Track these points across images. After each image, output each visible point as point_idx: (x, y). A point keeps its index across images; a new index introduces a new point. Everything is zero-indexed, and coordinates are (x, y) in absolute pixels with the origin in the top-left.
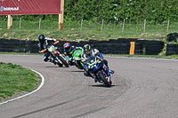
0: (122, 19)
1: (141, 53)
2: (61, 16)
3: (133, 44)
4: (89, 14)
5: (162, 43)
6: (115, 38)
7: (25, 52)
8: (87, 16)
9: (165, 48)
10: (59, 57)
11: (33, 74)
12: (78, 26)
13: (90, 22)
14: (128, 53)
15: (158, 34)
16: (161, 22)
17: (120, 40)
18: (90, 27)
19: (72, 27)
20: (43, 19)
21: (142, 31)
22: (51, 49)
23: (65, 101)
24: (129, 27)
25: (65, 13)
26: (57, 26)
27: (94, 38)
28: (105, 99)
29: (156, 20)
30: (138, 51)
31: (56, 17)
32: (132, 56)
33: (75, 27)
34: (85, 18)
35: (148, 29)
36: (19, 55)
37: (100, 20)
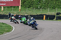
0: (41, 8)
1: (48, 19)
2: (20, 7)
3: (45, 16)
4: (30, 6)
5: (55, 16)
6: (39, 14)
7: (8, 19)
8: (29, 7)
9: (56, 18)
10: (15, 20)
11: (10, 26)
12: (26, 10)
13: (30, 9)
14: (43, 19)
15: (53, 13)
16: (54, 9)
17: (40, 15)
18: (30, 10)
19: (24, 10)
20: (14, 8)
21: (48, 12)
22: (13, 18)
23: (22, 35)
24: (43, 10)
25: (21, 6)
26: (19, 10)
27: (31, 14)
28: (35, 35)
29: (52, 8)
30: (46, 19)
31: (18, 7)
32: (44, 20)
33: (25, 10)
34: (28, 7)
35: (50, 11)
36: (5, 20)
37: (33, 8)
